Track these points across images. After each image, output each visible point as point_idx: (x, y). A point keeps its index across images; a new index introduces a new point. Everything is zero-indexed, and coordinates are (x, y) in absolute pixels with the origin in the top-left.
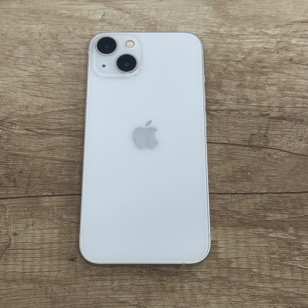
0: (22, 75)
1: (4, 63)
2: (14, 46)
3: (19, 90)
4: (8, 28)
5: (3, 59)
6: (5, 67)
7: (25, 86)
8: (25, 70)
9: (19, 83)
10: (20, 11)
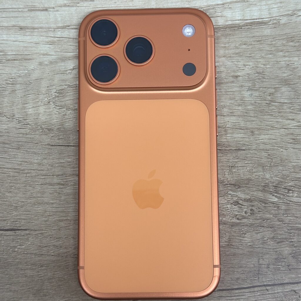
0: (290, 126)
1: (266, 111)
2: (275, 88)
3: (289, 146)
4: (264, 63)
5: (265, 105)
6: (269, 117)
7: (296, 140)
8: (293, 120)
9: (288, 137)
10: (274, 39)
